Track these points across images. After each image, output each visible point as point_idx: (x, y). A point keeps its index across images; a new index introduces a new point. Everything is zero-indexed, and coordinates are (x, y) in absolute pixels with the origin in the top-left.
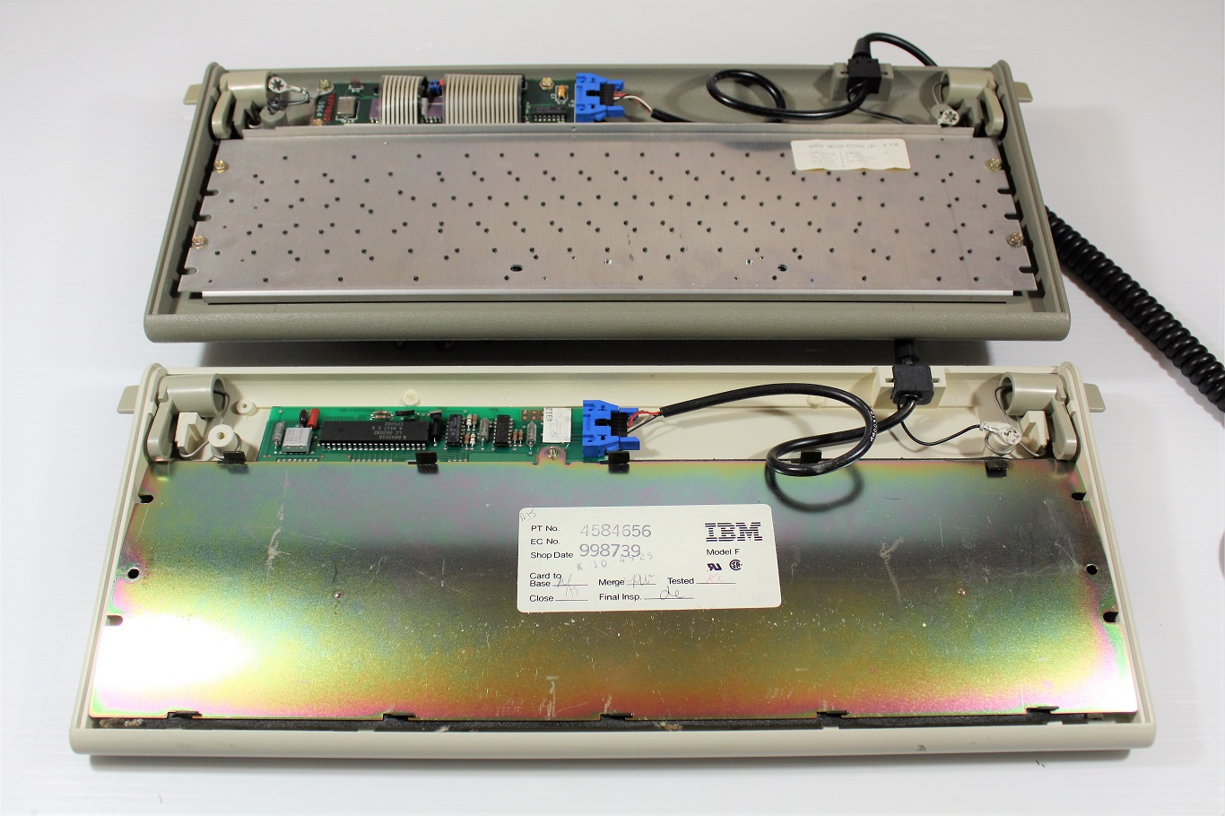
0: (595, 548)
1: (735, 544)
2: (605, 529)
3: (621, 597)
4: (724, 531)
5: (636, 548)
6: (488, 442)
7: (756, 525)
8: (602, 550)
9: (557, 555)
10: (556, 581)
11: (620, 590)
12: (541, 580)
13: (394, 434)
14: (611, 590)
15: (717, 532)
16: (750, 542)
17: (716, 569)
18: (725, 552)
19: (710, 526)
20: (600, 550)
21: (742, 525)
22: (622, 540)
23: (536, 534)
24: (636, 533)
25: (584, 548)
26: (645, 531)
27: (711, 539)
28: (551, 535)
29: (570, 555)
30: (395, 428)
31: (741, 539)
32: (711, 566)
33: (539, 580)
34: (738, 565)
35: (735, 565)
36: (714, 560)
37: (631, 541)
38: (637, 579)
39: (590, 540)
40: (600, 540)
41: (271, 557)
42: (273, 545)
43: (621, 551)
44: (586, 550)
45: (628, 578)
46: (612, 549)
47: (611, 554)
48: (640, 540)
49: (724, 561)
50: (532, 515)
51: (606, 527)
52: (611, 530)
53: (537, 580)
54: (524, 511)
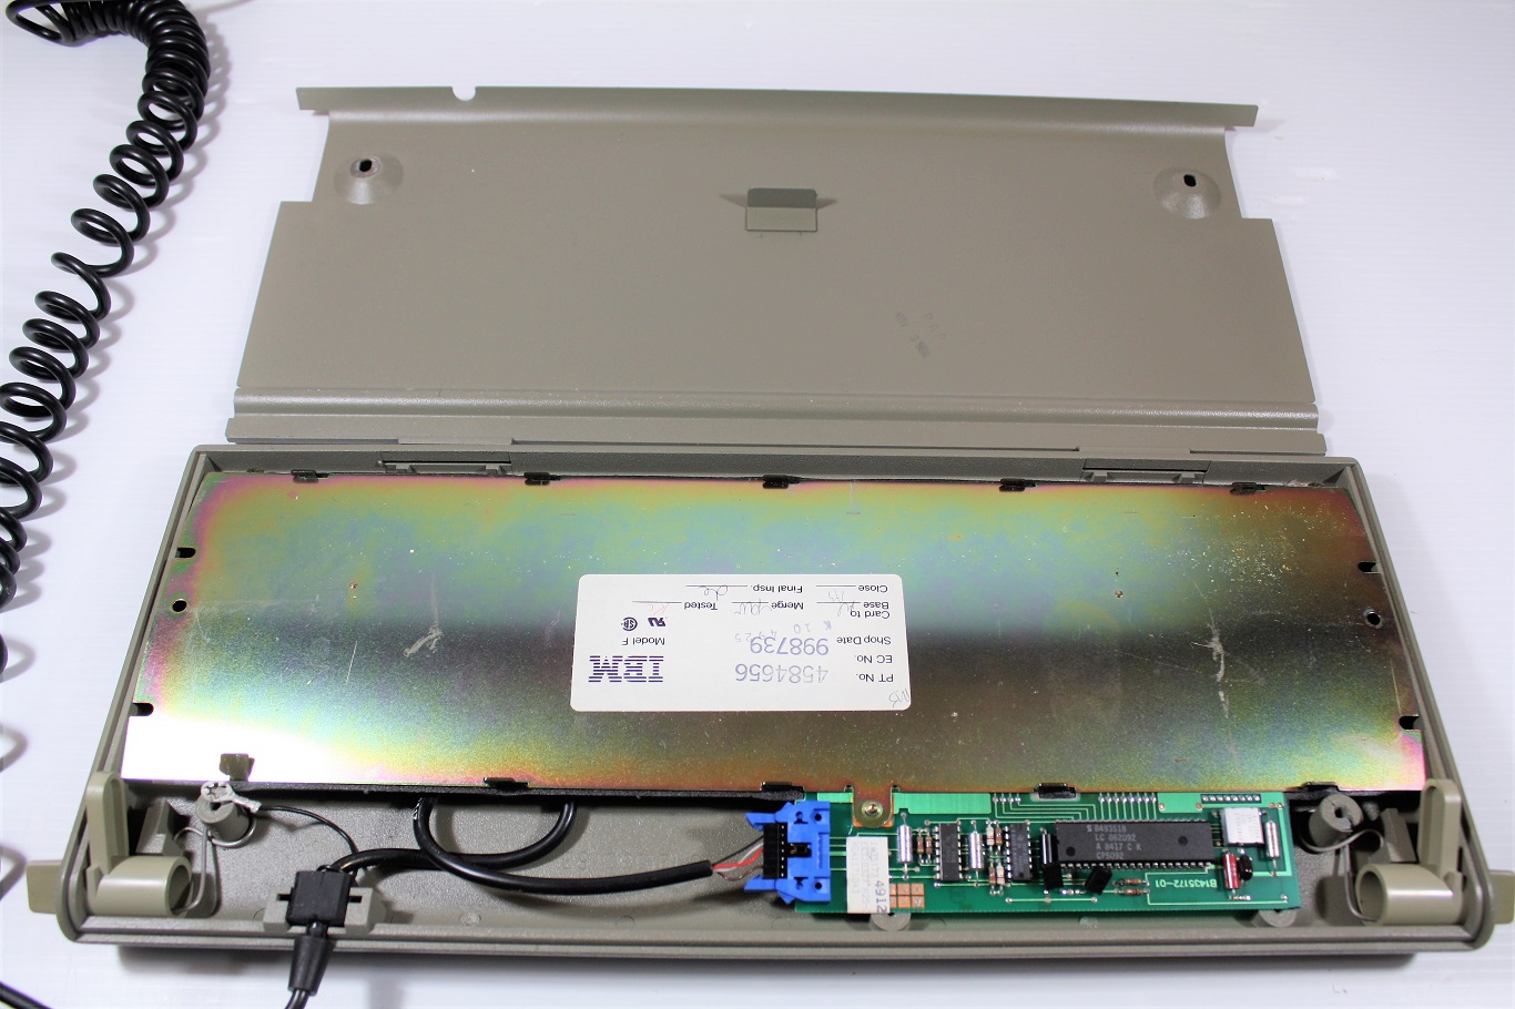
0: (809, 649)
1: (626, 652)
3: (776, 589)
4: (639, 669)
5: (756, 648)
6: (967, 829)
7: (596, 677)
8: (799, 646)
9: (857, 641)
10: (857, 608)
11: (777, 596)
12: (875, 609)
13: (1107, 835)
14: (787, 597)
15: (648, 669)
16: (606, 655)
17: (655, 619)
18: (642, 641)
19: (656, 678)
20: (802, 647)
21: (614, 678)
22: (774, 660)
23: (887, 670)
24: (755, 670)
25: (822, 650)
26: (743, 672)
27: (657, 660)
28: (866, 668)
29: (841, 640)
30: (1107, 847)
31: (617, 659)
32: (661, 623)
33: (877, 609)
34: (626, 624)
35: (630, 624)
36: (656, 631)
37: (762, 659)
38: (755, 609)
39: (816, 660)
40: (802, 660)
41: (1216, 639)
42: (1219, 655)
43: (776, 645)
44: (820, 647)
45: (766, 609)
46: (787, 647)
47: (788, 641)
48: (750, 659)
49: (644, 629)
50: (894, 698)
51: (795, 679)
52: (788, 675)
53: (880, 609)
54: (904, 703)
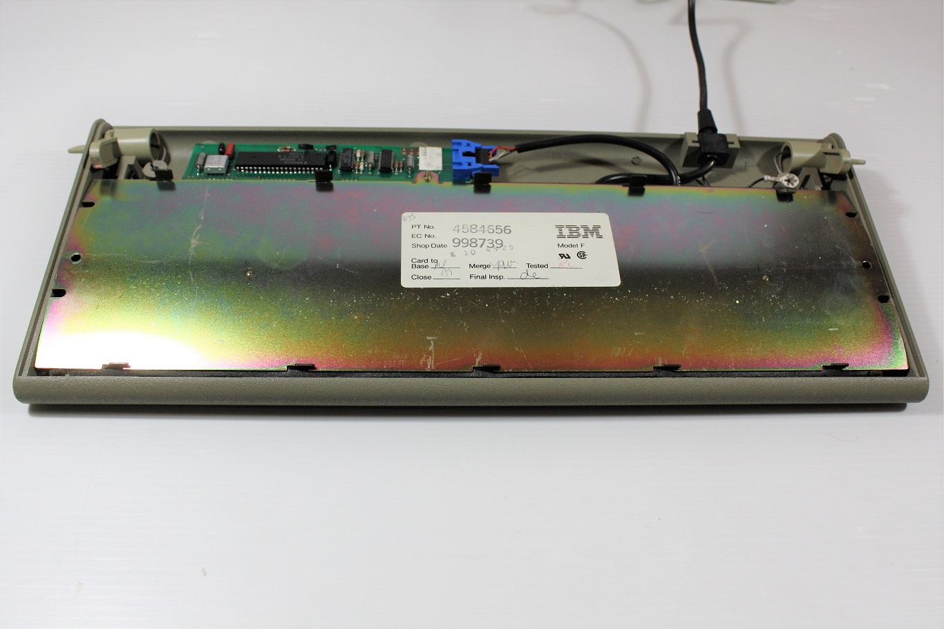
0: (465, 241)
1: (580, 240)
2: (474, 228)
3: (488, 277)
4: (571, 232)
5: (499, 242)
6: (373, 168)
7: (596, 228)
8: (472, 243)
9: (434, 246)
10: (433, 265)
11: (487, 272)
12: (421, 264)
13: (297, 160)
14: (480, 272)
15: (566, 232)
16: (592, 239)
17: (566, 258)
18: (572, 246)
19: (560, 227)
20: (470, 242)
21: (586, 228)
22: (487, 236)
23: (416, 231)
24: (499, 231)
25: (456, 241)
26: (507, 230)
27: (561, 236)
28: (428, 232)
29: (445, 246)
30: (297, 157)
31: (586, 236)
32: (562, 256)
33: (419, 264)
34: (584, 255)
35: (582, 255)
36: (565, 251)
37: (495, 237)
38: (501, 264)
39: (461, 236)
40: (469, 236)
41: (193, 246)
42: (195, 237)
43: (487, 243)
44: (458, 243)
45: (494, 263)
46: (480, 242)
47: (479, 245)
48: (503, 236)
49: (573, 252)
50: (412, 218)
51: (474, 227)
52: (478, 229)
53: (417, 264)
54: (405, 215)
